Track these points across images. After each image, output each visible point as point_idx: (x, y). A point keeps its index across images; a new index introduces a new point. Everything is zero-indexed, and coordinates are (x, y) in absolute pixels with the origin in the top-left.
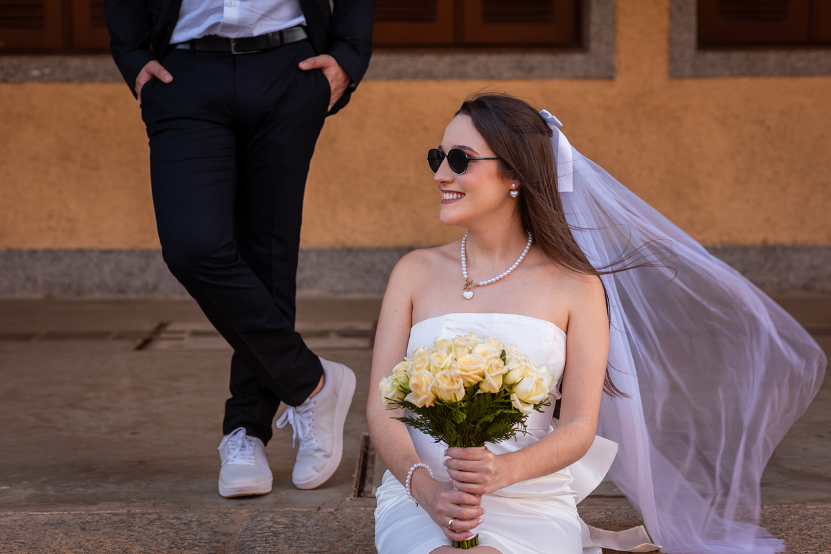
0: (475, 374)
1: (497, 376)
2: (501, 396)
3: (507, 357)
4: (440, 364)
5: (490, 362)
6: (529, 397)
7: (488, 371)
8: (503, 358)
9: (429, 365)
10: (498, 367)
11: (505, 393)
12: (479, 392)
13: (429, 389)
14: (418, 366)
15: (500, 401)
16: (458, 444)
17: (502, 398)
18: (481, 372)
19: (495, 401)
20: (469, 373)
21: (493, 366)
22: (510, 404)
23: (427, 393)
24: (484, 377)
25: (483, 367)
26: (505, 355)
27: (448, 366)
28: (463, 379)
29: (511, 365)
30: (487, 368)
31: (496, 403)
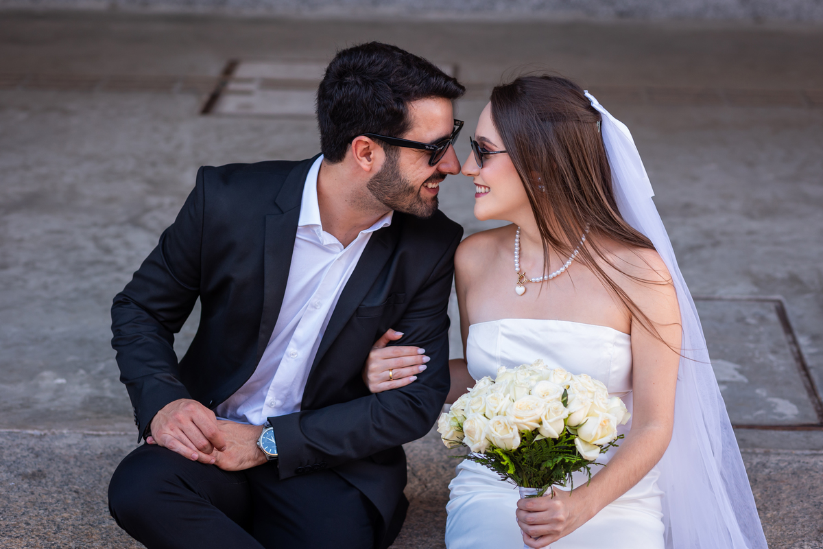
0: (531, 421)
1: (557, 421)
2: (563, 441)
3: (570, 397)
4: (495, 408)
5: (549, 406)
6: (594, 439)
7: (546, 417)
8: (565, 399)
9: (485, 408)
10: (556, 411)
11: (567, 438)
12: (538, 438)
13: (483, 438)
14: (474, 407)
15: (562, 445)
16: (525, 484)
17: (565, 443)
18: (538, 418)
19: (557, 446)
20: (524, 421)
21: (551, 411)
22: (574, 448)
23: (479, 441)
24: (541, 423)
25: (540, 413)
26: (567, 395)
27: (503, 411)
28: (518, 426)
29: (573, 406)
30: (544, 414)
31: (560, 447)
